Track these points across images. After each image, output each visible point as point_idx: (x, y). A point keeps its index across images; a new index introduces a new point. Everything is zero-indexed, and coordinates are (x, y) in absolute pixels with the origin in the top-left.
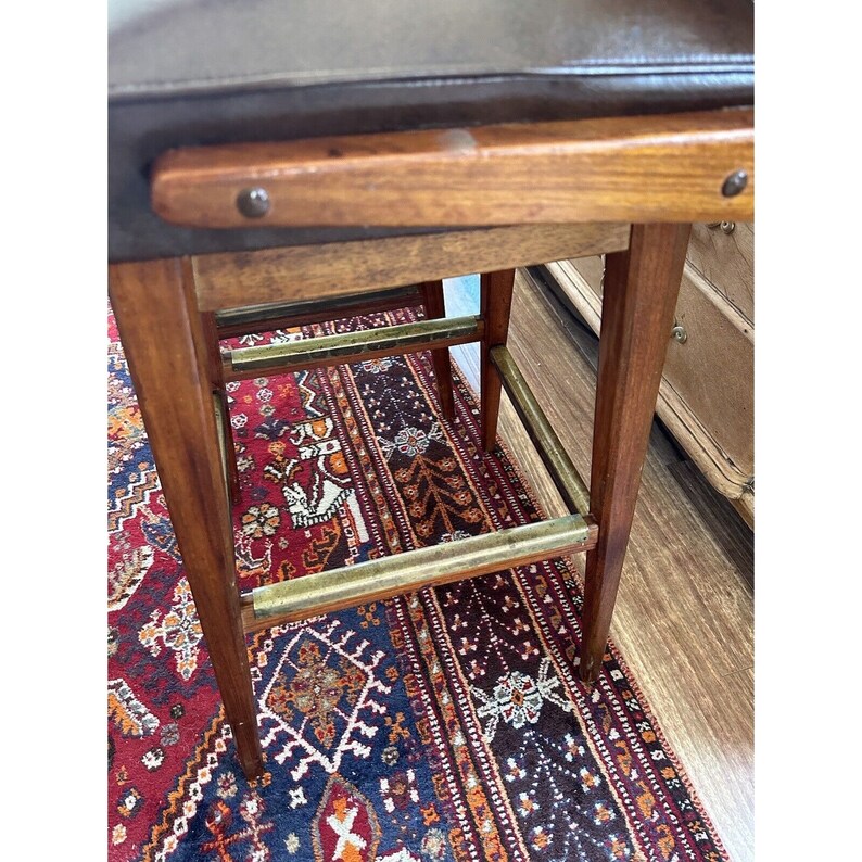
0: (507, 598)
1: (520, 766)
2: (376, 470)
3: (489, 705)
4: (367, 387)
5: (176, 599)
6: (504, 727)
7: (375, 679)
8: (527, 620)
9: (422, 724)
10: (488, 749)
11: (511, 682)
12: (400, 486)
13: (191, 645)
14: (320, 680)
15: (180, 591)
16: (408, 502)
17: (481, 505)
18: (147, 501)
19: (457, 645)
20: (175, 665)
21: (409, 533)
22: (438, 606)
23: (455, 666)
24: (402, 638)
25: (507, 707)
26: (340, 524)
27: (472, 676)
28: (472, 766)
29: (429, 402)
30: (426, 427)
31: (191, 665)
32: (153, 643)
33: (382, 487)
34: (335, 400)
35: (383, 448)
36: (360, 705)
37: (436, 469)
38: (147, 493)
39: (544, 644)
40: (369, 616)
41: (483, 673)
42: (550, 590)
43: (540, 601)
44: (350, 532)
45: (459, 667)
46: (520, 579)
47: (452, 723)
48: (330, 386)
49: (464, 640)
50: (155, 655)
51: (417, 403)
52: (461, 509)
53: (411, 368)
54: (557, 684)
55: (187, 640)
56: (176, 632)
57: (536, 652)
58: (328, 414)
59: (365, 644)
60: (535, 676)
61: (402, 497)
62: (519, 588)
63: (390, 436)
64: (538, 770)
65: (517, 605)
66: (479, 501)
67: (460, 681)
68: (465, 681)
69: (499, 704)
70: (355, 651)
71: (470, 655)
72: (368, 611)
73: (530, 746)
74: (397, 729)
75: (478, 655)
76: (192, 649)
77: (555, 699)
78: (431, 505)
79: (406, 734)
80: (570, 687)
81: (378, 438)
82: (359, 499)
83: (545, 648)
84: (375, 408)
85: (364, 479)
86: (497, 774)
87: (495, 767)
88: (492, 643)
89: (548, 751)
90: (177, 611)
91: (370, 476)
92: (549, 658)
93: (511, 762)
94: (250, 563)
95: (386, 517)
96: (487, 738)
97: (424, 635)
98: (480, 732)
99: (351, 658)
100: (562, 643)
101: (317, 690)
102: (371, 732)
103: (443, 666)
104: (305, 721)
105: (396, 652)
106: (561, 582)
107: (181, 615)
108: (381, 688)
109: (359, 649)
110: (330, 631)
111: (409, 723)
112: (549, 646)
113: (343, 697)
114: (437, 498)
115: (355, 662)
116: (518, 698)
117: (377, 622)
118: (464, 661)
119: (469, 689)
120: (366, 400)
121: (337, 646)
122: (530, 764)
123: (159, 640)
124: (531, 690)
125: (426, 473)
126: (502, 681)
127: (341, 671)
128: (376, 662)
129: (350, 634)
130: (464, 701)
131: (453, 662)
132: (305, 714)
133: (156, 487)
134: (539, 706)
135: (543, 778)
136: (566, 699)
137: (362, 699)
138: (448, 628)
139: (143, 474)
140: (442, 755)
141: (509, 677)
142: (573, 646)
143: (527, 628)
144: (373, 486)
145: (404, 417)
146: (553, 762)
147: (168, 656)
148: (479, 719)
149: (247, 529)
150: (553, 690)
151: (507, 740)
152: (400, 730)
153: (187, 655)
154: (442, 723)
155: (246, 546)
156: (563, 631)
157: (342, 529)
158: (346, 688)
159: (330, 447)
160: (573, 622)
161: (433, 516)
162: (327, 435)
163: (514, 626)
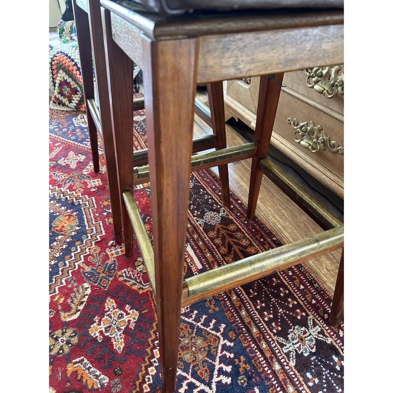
0: (281, 289)
1: (314, 376)
2: (198, 233)
3: (288, 345)
5: (107, 309)
6: (299, 356)
7: (224, 339)
8: (294, 299)
9: (256, 361)
10: (294, 370)
11: (296, 331)
12: (212, 239)
13: (119, 333)
14: (195, 344)
15: (108, 304)
16: (218, 247)
17: (255, 245)
18: (83, 260)
19: (263, 316)
20: (112, 345)
21: (222, 262)
22: (247, 297)
23: (264, 327)
24: (233, 316)
25: (298, 345)
26: (186, 261)
27: (275, 331)
28: (288, 380)
29: (216, 199)
30: (218, 211)
31: (121, 344)
32: (97, 334)
33: (203, 240)
35: (199, 222)
36: (219, 355)
37: (228, 230)
38: (82, 256)
39: (307, 310)
40: (212, 306)
41: (280, 329)
42: (301, 282)
43: (298, 288)
44: (192, 265)
45: (266, 327)
46: (285, 279)
47: (271, 358)
49: (266, 313)
50: (100, 341)
51: (210, 200)
52: (246, 247)
53: (203, 185)
54: (319, 329)
55: (116, 330)
56: (110, 327)
57: (304, 314)
59: (214, 321)
60: (307, 327)
61: (214, 244)
62: (286, 283)
63: (201, 216)
64: (324, 377)
65: (287, 292)
66: (253, 243)
67: (269, 335)
68: (272, 334)
69: (293, 344)
70: (209, 326)
71: (271, 321)
72: (211, 304)
73: (316, 365)
74: (242, 365)
75: (275, 319)
76: (120, 335)
77: (321, 337)
78: (230, 247)
79: (248, 367)
80: (327, 330)
81: (195, 218)
82: (192, 247)
83: (308, 312)
84: (190, 204)
85: (193, 238)
86: (303, 383)
87: (301, 379)
88: (280, 313)
89: (327, 366)
90: (108, 315)
91: (196, 236)
92: (311, 316)
93: (309, 375)
94: (143, 285)
95: (208, 255)
96: (292, 364)
97: (244, 313)
98: (287, 361)
99: (208, 329)
100: (316, 308)
101: (194, 349)
102: (229, 369)
103: (258, 328)
104: (191, 367)
105: (232, 324)
106: (306, 278)
107: (111, 317)
108: (228, 344)
109: (211, 325)
110: (194, 316)
111: (249, 361)
112: (309, 310)
113: (209, 352)
114: (232, 243)
115: (210, 331)
116: (302, 340)
117: (217, 309)
118: (268, 323)
119: (275, 338)
121: (199, 324)
122: (319, 374)
123: (101, 332)
124: (308, 334)
125: (223, 232)
126: (291, 332)
127: (204, 337)
128: (222, 330)
129: (204, 317)
130: (274, 345)
131: (263, 325)
132: (190, 364)
133: (86, 253)
134: (314, 342)
135: (328, 382)
136: (326, 337)
137: (219, 351)
138: (255, 308)
139: (78, 247)
140: (271, 376)
141: (294, 329)
142: (322, 309)
143: (295, 303)
144: (198, 241)
145: (205, 207)
146: (330, 372)
147: (107, 341)
148: (285, 354)
149: (138, 268)
150: (319, 333)
151: (303, 364)
152: (244, 365)
153: (118, 339)
154: (265, 359)
155: (139, 277)
156: (314, 302)
157: (187, 263)
158: (209, 346)
160: (318, 296)
161: (232, 252)
163: (289, 303)
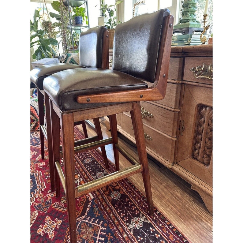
0: (130, 203)
1: (141, 237)
3: (130, 226)
4: (87, 166)
5: (46, 221)
6: (135, 230)
7: (102, 227)
8: (135, 206)
9: (115, 234)
10: (132, 236)
11: (135, 220)
13: (52, 231)
14: (88, 231)
15: (47, 219)
17: (119, 185)
18: (34, 200)
19: (120, 215)
20: (48, 236)
21: (103, 194)
22: (114, 208)
23: (120, 220)
24: (107, 217)
25: (135, 225)
26: (86, 196)
27: (125, 221)
28: (130, 240)
29: (102, 166)
30: (103, 171)
31: (53, 235)
32: (41, 233)
34: (79, 170)
35: (93, 178)
36: (99, 234)
38: (34, 199)
39: (140, 210)
40: (97, 214)
41: (127, 219)
42: (139, 199)
43: (137, 202)
44: (88, 197)
45: (121, 220)
46: (132, 198)
47: (123, 232)
48: (78, 168)
49: (122, 214)
50: (42, 235)
51: (99, 167)
52: (115, 187)
53: (97, 160)
54: (145, 217)
55: (50, 230)
56: (47, 229)
57: (139, 212)
58: (78, 173)
59: (97, 220)
60: (140, 217)
62: (132, 200)
63: (95, 175)
64: (145, 237)
65: (132, 204)
66: (119, 184)
67: (122, 223)
68: (124, 222)
69: (133, 225)
70: (95, 222)
71: (124, 216)
72: (97, 213)
73: (142, 232)
74: (109, 237)
75: (126, 216)
76: (52, 232)
77: (145, 221)
79: (112, 237)
80: (148, 217)
81: (92, 176)
83: (141, 211)
84: (90, 170)
86: (136, 240)
87: (135, 239)
88: (128, 213)
89: (146, 232)
90: (47, 224)
92: (142, 213)
93: (139, 237)
94: (65, 209)
95: (97, 192)
96: (132, 233)
97: (112, 215)
98: (130, 232)
99: (95, 224)
100: (144, 209)
101: (87, 233)
102: (103, 239)
103: (118, 220)
104: (86, 241)
105: (106, 220)
106: (141, 197)
107: (48, 225)
108: (104, 229)
109: (96, 222)
110: (88, 219)
111: (112, 235)
112: (141, 210)
113: (94, 233)
115: (96, 225)
116: (137, 223)
117: (99, 215)
118: (122, 218)
119: (125, 224)
120: (87, 169)
121: (90, 222)
122: (143, 236)
123: (43, 232)
124: (140, 220)
126: (133, 220)
127: (93, 227)
128: (101, 223)
129: (93, 219)
130: (124, 226)
131: (120, 219)
132: (85, 239)
133: (36, 197)
134: (142, 223)
135: (147, 238)
136: (148, 220)
137: (99, 232)
138: (117, 212)
139: (32, 195)
140: (122, 240)
141: (134, 219)
142: (147, 209)
143: (135, 208)
145: (97, 170)
146: (148, 234)
147: (46, 235)
148: (129, 230)
149: (62, 202)
150: (145, 219)
151: (136, 232)
152: (110, 237)
153: (51, 233)
154: (120, 233)
155: (62, 205)
156: (144, 206)
157: (86, 197)
158: (95, 231)
159: (80, 180)
160: (146, 204)
161: (108, 190)
162: (79, 178)
163: (132, 208)
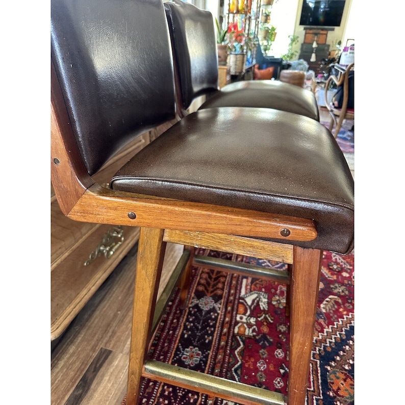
2: (228, 299)
4: (207, 341)
12: (223, 289)
16: (224, 283)
26: (251, 288)
30: (197, 306)
33: (229, 292)
34: (227, 343)
35: (220, 306)
37: (206, 289)
40: (253, 262)
44: (249, 284)
48: (225, 352)
51: (191, 320)
52: (208, 273)
53: (177, 341)
58: (234, 336)
61: (224, 285)
63: (213, 310)
78: (216, 279)
81: (219, 312)
82: (240, 292)
84: (211, 327)
85: (235, 298)
91: (232, 298)
95: (234, 283)
114: (213, 280)
117: (252, 260)
120: (212, 334)
125: (210, 289)
144: (232, 294)
145: (201, 315)
157: (251, 286)
159: (241, 318)
162: (240, 324)
